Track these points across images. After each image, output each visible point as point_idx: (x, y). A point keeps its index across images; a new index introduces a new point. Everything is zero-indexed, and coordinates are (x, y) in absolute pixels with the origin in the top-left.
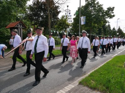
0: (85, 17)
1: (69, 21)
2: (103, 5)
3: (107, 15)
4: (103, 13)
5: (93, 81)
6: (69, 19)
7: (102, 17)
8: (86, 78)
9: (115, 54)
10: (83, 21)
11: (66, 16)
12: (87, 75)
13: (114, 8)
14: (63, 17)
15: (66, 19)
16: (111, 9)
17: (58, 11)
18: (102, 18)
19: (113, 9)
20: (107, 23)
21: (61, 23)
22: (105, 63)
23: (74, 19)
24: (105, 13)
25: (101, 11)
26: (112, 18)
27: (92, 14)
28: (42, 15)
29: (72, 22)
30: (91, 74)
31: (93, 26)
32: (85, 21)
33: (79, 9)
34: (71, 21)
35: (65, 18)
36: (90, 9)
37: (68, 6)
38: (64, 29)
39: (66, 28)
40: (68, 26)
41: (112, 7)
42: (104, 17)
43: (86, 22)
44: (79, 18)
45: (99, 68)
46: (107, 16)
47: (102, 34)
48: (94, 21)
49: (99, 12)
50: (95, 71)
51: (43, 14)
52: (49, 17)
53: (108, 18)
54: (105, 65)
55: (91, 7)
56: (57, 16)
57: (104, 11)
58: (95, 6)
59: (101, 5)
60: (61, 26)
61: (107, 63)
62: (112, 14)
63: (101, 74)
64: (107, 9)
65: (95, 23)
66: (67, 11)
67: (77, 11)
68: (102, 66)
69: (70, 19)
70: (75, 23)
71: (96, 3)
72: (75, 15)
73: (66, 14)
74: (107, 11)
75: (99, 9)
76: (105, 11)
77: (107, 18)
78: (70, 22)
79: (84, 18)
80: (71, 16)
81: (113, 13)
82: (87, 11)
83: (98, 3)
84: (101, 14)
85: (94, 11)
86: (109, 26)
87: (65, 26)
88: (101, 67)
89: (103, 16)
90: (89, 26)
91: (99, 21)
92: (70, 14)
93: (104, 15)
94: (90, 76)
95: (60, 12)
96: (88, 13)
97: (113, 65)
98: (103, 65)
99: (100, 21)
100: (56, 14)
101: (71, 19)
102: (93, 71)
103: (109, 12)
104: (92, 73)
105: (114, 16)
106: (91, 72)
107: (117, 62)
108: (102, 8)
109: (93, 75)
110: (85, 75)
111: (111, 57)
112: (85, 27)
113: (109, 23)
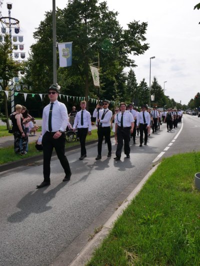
0: (71, 43)
2: (117, 14)
3: (130, 44)
4: (117, 38)
5: (130, 250)
6: (16, 48)
7: (118, 48)
9: (159, 153)
10: (64, 55)
11: (7, 38)
12: (105, 232)
13: (145, 25)
15: (6, 47)
16: (138, 26)
18: (116, 52)
19: (145, 29)
20: (128, 65)
22: (144, 181)
23: (34, 47)
24: (123, 36)
25: (112, 29)
26: (141, 53)
27: (90, 36)
29: (26, 59)
30: (116, 225)
32: (70, 56)
33: (50, 17)
34: (23, 57)
35: (3, 42)
36: (83, 21)
37: (10, 6)
39: (6, 79)
40: (14, 69)
41: (140, 23)
42: (121, 48)
43: (73, 61)
44: (51, 46)
45: (133, 202)
46: (128, 48)
47: (116, 97)
49: (109, 33)
50: (126, 213)
53: (132, 52)
55: (86, 18)
57: (120, 31)
58: (98, 15)
59: (111, 13)
61: (149, 182)
62: (142, 43)
64: (129, 25)
66: (7, 20)
67: (42, 23)
68: (140, 195)
69: (18, 51)
70: (38, 62)
71: (97, 5)
72: (36, 34)
74: (128, 31)
75: (107, 23)
76: (123, 33)
77: (130, 52)
78: (20, 59)
79: (67, 46)
81: (144, 39)
82: (74, 28)
83: (104, 6)
84: (113, 41)
85: (92, 29)
86: (132, 74)
87: (4, 70)
88: (137, 198)
91: (109, 59)
92: (17, 31)
93: (122, 42)
94: (117, 232)
98: (142, 191)
99: (111, 59)
101: (22, 48)
103: (133, 34)
104: (120, 221)
105: (146, 47)
106: (114, 218)
108: (116, 23)
109: (126, 229)
110: (97, 232)
111: (151, 163)
112: (68, 75)
113: (135, 66)
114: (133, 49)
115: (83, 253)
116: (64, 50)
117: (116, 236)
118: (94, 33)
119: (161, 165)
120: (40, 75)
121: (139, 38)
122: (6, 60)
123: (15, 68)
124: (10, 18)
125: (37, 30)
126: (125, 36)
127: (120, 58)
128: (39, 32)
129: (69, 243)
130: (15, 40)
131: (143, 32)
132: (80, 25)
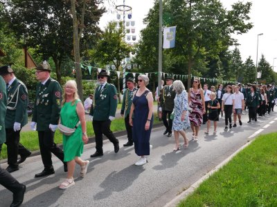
0: (175, 27)
1: (129, 39)
3: (233, 23)
4: (220, 19)
6: (128, 31)
7: (220, 29)
8: (189, 198)
9: (256, 130)
10: (168, 38)
11: (121, 24)
12: (191, 190)
13: (249, 4)
14: (112, 26)
15: (120, 32)
16: (242, 7)
17: (99, 8)
18: (218, 33)
19: (249, 8)
20: (231, 44)
21: (105, 44)
22: (234, 154)
23: (143, 32)
25: (215, 12)
26: (245, 32)
27: (193, 19)
28: (52, 18)
29: (137, 41)
30: (201, 186)
31: (194, 54)
34: (134, 39)
35: (118, 28)
36: (188, 5)
38: (115, 61)
39: (119, 60)
40: (126, 51)
41: (244, 3)
42: (224, 29)
43: (177, 42)
44: (158, 29)
45: (220, 170)
46: (232, 28)
47: (218, 74)
48: (198, 40)
49: (212, 15)
50: (211, 178)
51: (53, 15)
52: (75, 26)
53: (235, 32)
54: (234, 159)
55: (191, 2)
56: (94, 23)
57: (223, 12)
60: (105, 50)
61: (239, 155)
62: (246, 22)
63: (228, 187)
64: (233, 6)
65: (200, 43)
67: (151, 10)
68: (228, 165)
69: (131, 34)
70: (146, 44)
72: (145, 20)
73: (119, 17)
74: (232, 12)
75: (211, 6)
76: (227, 14)
77: (232, 32)
78: (132, 42)
79: (171, 30)
80: (133, 24)
81: (248, 18)
82: (179, 12)
84: (216, 22)
85: (197, 12)
86: (237, 53)
87: (118, 51)
88: (224, 167)
89: (223, 26)
90: (185, 54)
91: (211, 39)
92: (130, 16)
93: (224, 23)
94: (200, 191)
95: (103, 11)
96: (181, 18)
97: (257, 159)
98: (230, 162)
99: (213, 40)
100: (93, 17)
101: (133, 32)
102: (206, 177)
103: (237, 14)
104: (205, 183)
105: (250, 26)
106: (201, 181)
107: (266, 150)
108: (219, 5)
109: (208, 188)
110: (185, 190)
111: (246, 138)
112: (173, 55)
113: (238, 44)
114: (236, 29)
115: (170, 203)
116: (168, 34)
117: (199, 193)
118: (198, 15)
119: (256, 141)
120: (148, 56)
121: (243, 18)
122: (119, 43)
123: (126, 49)
124: (124, 6)
125: (146, 17)
126: (229, 17)
127: (222, 38)
128: (148, 18)
129: (161, 195)
130: (128, 25)
131: (246, 11)
132: (185, 9)
